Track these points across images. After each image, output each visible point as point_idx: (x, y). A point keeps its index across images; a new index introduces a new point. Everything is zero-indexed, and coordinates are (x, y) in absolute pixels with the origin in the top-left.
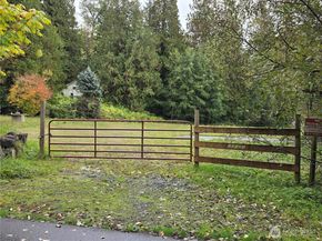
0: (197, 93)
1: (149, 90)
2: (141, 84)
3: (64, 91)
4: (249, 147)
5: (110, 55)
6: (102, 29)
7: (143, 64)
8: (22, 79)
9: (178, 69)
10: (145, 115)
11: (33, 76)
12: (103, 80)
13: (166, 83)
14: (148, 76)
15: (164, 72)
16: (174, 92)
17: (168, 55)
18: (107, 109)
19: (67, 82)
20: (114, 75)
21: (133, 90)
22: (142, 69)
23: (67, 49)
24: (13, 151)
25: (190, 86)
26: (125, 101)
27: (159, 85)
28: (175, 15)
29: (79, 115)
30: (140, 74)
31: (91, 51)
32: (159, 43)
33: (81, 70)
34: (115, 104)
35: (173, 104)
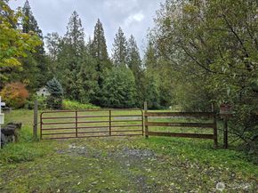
0: (119, 92)
1: (91, 91)
2: (86, 88)
3: (38, 93)
4: (183, 125)
5: (67, 70)
6: (61, 56)
7: (87, 76)
8: (9, 85)
9: (108, 79)
10: (90, 105)
11: (16, 83)
12: (63, 85)
13: (101, 87)
14: (91, 83)
15: (100, 81)
16: (106, 92)
17: (102, 71)
18: (67, 103)
19: (39, 87)
20: (70, 82)
21: (82, 91)
22: (87, 79)
23: (39, 67)
24: (14, 137)
25: (115, 88)
26: (77, 98)
27: (97, 88)
28: (105, 49)
29: (48, 107)
30: (86, 82)
31: (54, 68)
32: (96, 64)
33: (48, 80)
34: (71, 99)
35: (106, 99)
